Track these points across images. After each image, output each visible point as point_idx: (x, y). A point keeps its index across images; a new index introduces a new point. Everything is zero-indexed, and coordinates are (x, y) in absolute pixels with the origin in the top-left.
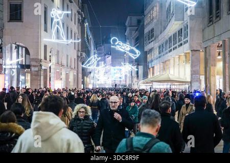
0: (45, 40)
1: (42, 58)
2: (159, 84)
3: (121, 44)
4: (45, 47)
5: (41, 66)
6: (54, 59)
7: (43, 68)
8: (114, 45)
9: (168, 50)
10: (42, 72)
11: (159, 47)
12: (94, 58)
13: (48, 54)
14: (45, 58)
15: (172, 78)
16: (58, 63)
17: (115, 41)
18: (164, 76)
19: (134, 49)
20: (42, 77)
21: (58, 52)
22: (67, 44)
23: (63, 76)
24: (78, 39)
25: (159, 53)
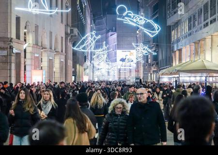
0: (17, 8)
1: (14, 36)
2: (189, 75)
3: (132, 15)
4: (18, 19)
5: (11, 48)
6: (30, 38)
7: (15, 51)
8: (120, 17)
9: (203, 23)
10: (13, 58)
11: (190, 20)
12: (90, 36)
13: (23, 31)
14: (18, 37)
15: (209, 66)
16: (37, 44)
17: (122, 10)
18: (196, 64)
19: (151, 21)
20: (13, 66)
21: (37, 27)
22: (51, 16)
23: (45, 64)
24: (67, 8)
25: (190, 28)
